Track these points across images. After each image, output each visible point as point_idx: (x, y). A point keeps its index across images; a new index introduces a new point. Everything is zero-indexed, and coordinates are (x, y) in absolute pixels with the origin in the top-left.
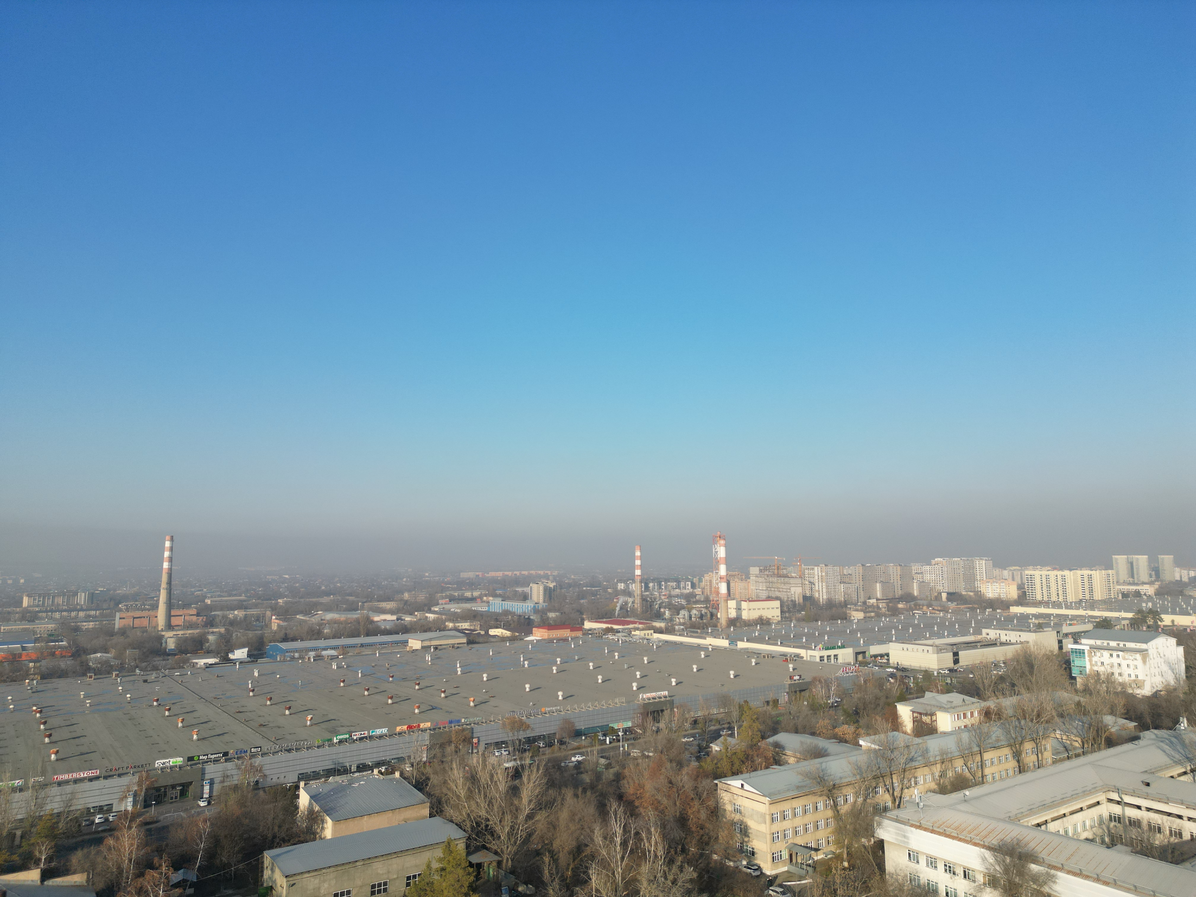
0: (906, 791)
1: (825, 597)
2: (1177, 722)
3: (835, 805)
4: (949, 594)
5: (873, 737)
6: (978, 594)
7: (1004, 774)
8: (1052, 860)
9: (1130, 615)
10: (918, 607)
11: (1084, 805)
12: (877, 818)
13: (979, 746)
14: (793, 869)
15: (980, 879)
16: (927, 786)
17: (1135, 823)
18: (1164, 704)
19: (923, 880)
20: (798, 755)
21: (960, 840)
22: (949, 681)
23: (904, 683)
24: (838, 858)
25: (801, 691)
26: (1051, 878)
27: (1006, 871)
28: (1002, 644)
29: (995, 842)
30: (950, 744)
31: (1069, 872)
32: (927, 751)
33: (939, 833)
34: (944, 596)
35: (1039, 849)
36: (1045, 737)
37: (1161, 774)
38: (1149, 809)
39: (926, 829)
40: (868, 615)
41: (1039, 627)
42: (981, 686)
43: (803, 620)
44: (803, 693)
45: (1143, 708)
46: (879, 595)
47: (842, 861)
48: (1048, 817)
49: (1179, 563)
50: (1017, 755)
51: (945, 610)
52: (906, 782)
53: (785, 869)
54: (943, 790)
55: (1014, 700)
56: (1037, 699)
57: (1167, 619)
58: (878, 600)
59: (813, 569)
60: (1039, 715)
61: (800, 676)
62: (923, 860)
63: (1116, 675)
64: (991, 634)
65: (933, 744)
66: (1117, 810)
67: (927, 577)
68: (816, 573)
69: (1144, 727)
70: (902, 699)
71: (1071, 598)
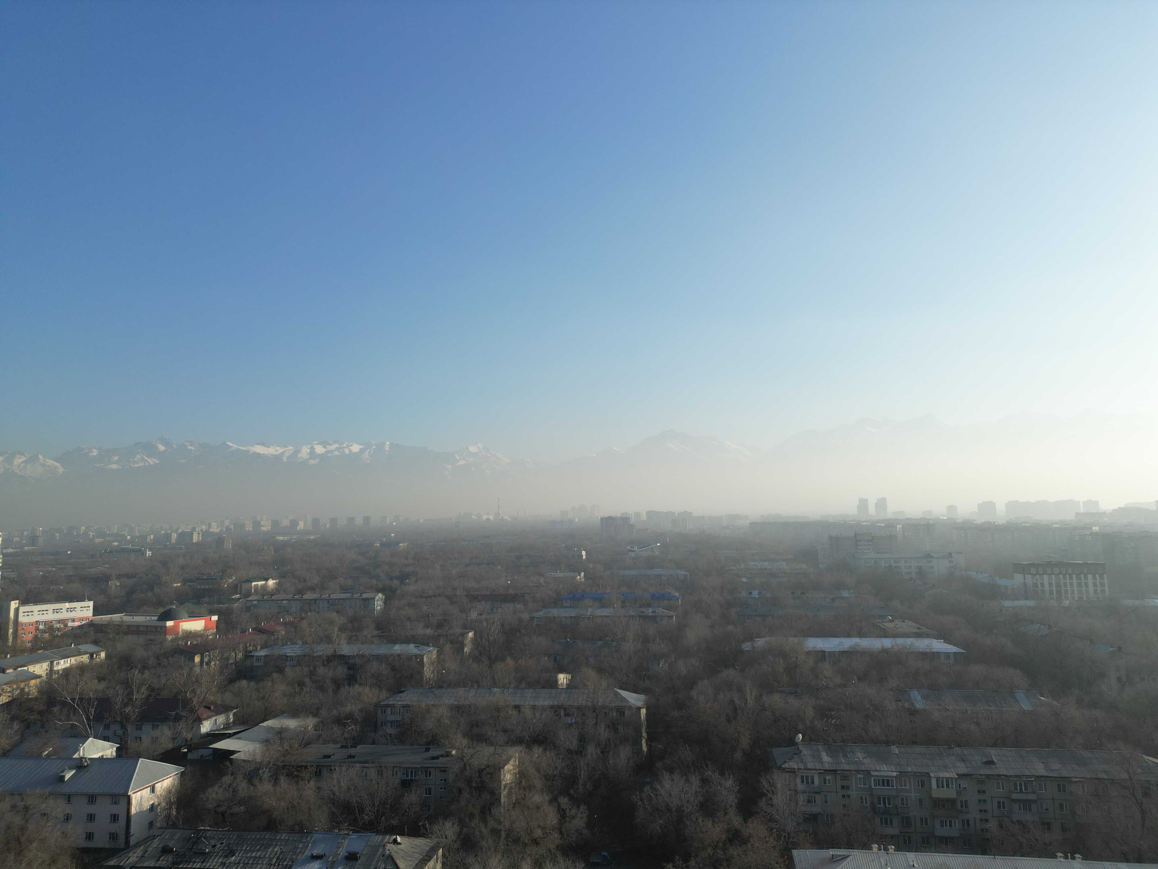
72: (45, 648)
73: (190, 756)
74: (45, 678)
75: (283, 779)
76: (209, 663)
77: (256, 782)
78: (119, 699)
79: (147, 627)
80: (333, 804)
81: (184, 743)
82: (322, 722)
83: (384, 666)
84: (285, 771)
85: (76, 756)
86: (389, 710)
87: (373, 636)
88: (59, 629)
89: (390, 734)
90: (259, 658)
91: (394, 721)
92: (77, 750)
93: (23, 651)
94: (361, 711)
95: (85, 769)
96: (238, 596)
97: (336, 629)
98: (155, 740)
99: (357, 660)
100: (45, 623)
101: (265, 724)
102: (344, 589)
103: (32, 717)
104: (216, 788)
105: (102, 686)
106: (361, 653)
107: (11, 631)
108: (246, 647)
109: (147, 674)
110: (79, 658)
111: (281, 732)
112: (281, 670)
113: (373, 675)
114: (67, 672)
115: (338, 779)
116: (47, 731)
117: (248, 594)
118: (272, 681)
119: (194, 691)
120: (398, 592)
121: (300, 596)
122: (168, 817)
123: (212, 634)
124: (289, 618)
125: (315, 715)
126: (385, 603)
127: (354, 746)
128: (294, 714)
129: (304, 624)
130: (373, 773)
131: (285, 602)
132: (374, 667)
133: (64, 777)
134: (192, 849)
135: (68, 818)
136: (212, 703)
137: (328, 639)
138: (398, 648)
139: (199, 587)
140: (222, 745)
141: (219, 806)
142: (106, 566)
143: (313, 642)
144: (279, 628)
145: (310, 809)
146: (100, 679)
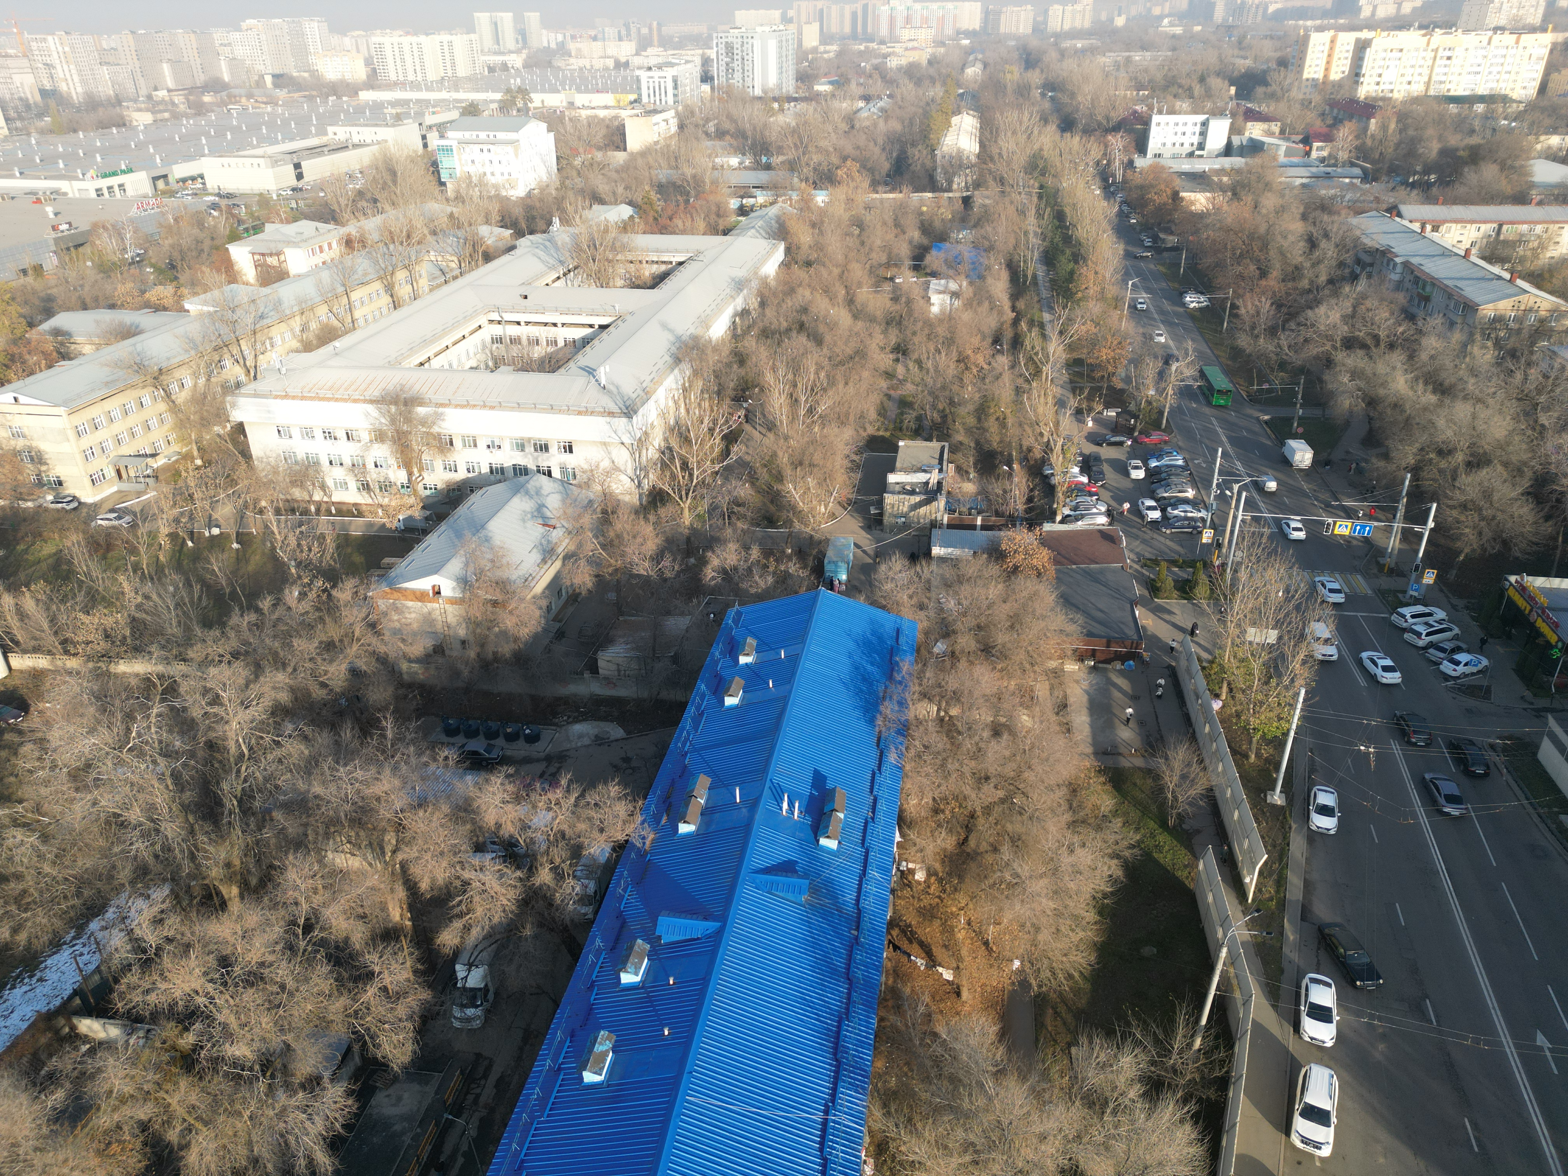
0: (261, 357)
1: (80, 90)
2: (550, 223)
3: (168, 395)
4: (275, 76)
5: (203, 296)
6: (314, 73)
7: (377, 313)
8: (440, 398)
9: (498, 96)
10: (233, 99)
11: (466, 332)
12: (228, 398)
13: (344, 285)
14: (125, 486)
15: (365, 437)
16: (287, 346)
17: (515, 341)
18: (538, 205)
19: (301, 455)
20: (97, 340)
21: (337, 400)
22: (294, 205)
23: (233, 216)
24: (187, 457)
25: (77, 246)
26: (439, 416)
27: (393, 421)
28: (355, 146)
29: (377, 393)
30: (308, 289)
31: (456, 406)
32: (280, 302)
33: (311, 399)
34: (268, 79)
35: (424, 390)
36: (418, 261)
37: (537, 284)
38: (527, 323)
39: (294, 398)
40: (159, 116)
41: (398, 118)
42: (335, 207)
43: (51, 132)
44: (80, 249)
45: (518, 212)
46: (171, 84)
47: (193, 459)
48: (431, 354)
49: (546, 24)
50: (390, 289)
51: (273, 102)
52: (259, 346)
53: (115, 489)
54: (307, 347)
55: (378, 220)
56: (405, 216)
57: (537, 99)
58: (169, 91)
59: (45, 40)
60: (408, 237)
61: (70, 224)
62: (296, 433)
63: (489, 176)
64: (339, 133)
65: (285, 292)
66: (498, 330)
67: (240, 52)
68: (53, 48)
69: (519, 234)
70: (234, 237)
71: (432, 76)
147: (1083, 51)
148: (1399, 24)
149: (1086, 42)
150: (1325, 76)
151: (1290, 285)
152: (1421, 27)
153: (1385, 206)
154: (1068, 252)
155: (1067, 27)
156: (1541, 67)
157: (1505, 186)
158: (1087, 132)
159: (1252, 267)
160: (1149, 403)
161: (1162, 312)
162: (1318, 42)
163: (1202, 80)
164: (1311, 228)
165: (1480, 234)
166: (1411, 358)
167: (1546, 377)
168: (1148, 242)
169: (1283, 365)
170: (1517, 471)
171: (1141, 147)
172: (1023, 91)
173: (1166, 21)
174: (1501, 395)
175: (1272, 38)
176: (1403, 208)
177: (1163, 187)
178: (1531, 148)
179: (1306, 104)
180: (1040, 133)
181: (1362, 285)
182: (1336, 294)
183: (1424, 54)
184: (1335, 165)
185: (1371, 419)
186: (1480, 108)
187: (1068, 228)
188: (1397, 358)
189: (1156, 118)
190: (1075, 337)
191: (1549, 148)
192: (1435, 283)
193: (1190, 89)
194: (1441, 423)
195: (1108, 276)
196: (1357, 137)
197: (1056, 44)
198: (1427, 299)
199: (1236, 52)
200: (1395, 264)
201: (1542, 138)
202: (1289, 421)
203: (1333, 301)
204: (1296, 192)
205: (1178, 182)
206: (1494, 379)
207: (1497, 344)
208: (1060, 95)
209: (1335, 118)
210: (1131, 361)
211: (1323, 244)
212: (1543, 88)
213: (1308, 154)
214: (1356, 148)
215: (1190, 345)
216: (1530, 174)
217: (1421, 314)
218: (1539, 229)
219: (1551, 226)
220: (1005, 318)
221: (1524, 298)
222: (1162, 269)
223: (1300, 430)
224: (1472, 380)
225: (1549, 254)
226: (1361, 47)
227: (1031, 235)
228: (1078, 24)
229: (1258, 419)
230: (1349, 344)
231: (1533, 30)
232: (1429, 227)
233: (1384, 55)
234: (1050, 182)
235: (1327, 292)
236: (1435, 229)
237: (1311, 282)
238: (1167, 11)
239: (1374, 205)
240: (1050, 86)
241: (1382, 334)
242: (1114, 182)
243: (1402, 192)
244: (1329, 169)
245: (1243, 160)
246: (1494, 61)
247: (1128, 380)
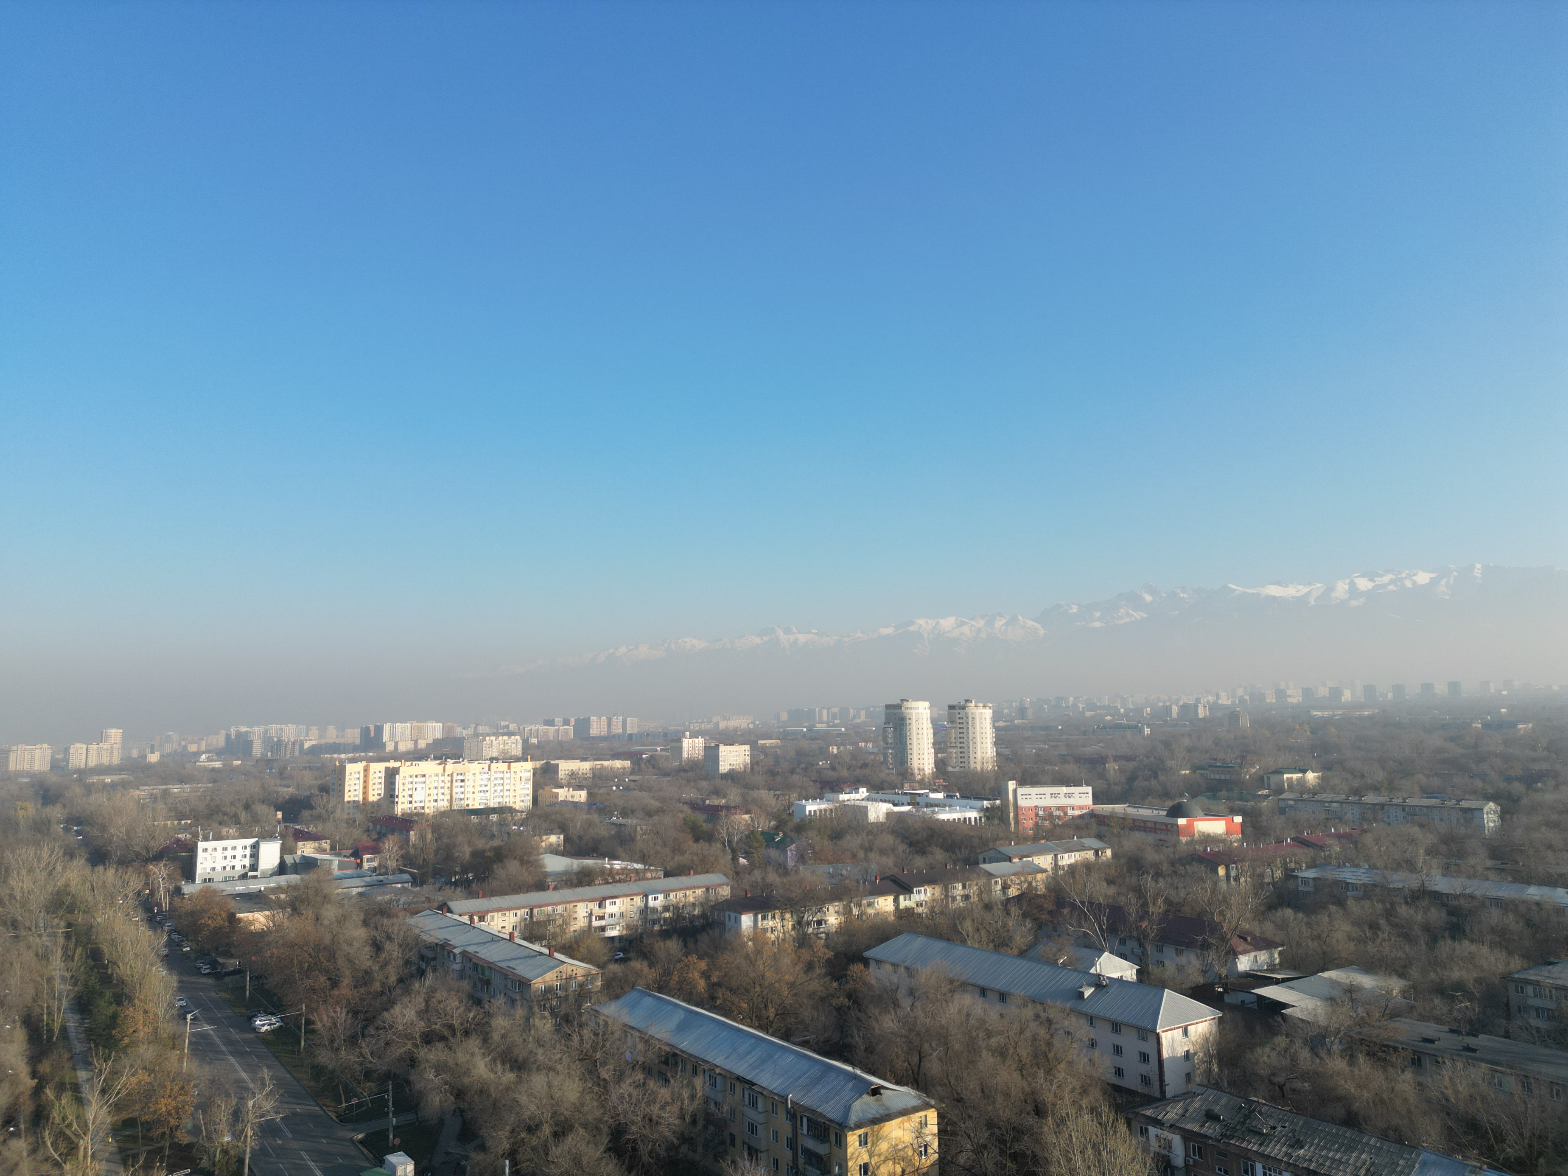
72: (1046, 838)
73: (1227, 999)
74: (1050, 873)
75: (1361, 1059)
76: (1236, 879)
77: (1323, 1054)
78: (1133, 910)
79: (1155, 823)
80: (1448, 1114)
81: (1217, 980)
82: (1414, 987)
83: (1511, 916)
84: (1364, 1048)
85: (1092, 971)
86: (1530, 990)
87: (1487, 869)
88: (1059, 817)
89: (1538, 1030)
90: (1305, 881)
91: (1543, 1009)
92: (1093, 964)
93: (1026, 839)
94: (1479, 981)
95: (1105, 990)
96: (1265, 792)
97: (1422, 851)
98: (1180, 969)
99: (1462, 902)
100: (1045, 809)
101: (1326, 974)
102: (1427, 792)
103: (1043, 917)
104: (1267, 1050)
105: (1112, 891)
106: (1468, 891)
107: (1012, 815)
108: (1285, 863)
109: (1162, 883)
110: (1083, 853)
111: (1351, 990)
112: (1341, 903)
113: (1492, 928)
114: (1072, 869)
115: (1451, 1079)
116: (1059, 936)
117: (1280, 790)
118: (1329, 916)
119: (1221, 913)
120: (1525, 801)
121: (1357, 798)
122: (1209, 1071)
123: (1237, 841)
124: (1344, 829)
125: (1402, 976)
126: (1502, 817)
127: (1474, 1033)
128: (1369, 966)
129: (1368, 839)
130: (1512, 1084)
131: (1334, 805)
132: (1494, 916)
133: (1083, 993)
134: (1243, 1123)
135: (1093, 1044)
136: (1250, 933)
137: (1410, 865)
138: (1534, 892)
139: (1212, 777)
140: (1269, 992)
141: (1273, 1074)
142: (1101, 745)
143: (1386, 868)
144: (1330, 841)
145: (1409, 1112)
146: (1110, 882)
147: (113, 785)
148: (417, 756)
149: (116, 778)
150: (364, 799)
151: (362, 990)
152: (435, 758)
153: (436, 905)
154: (108, 994)
155: (92, 763)
156: (530, 785)
157: (526, 877)
158: (124, 862)
159: (322, 979)
160: (225, 1152)
161: (229, 1042)
162: (354, 771)
163: (247, 807)
164: (374, 933)
165: (518, 919)
166: (486, 1040)
167: (596, 1034)
168: (206, 969)
169: (368, 1075)
170: (594, 1129)
171: (189, 872)
172: (41, 827)
173: (204, 757)
174: (566, 1059)
175: (311, 768)
176: (451, 904)
177: (216, 911)
178: (538, 847)
179: (351, 822)
180: (64, 868)
181: (430, 979)
182: (407, 992)
183: (443, 778)
184: (386, 873)
185: (462, 1111)
186: (494, 817)
187: (106, 967)
188: (474, 1044)
189: (201, 845)
190: (124, 1093)
191: (551, 844)
192: (491, 967)
193: (236, 815)
194: (524, 1099)
195: (160, 1013)
196: (401, 848)
197: (80, 780)
198: (488, 982)
199: (278, 782)
200: (455, 955)
201: (544, 838)
202: (382, 1135)
203: (406, 1000)
204: (354, 901)
205: (232, 904)
206: (558, 1046)
207: (553, 1014)
208: (87, 829)
209: (379, 833)
210: (197, 1107)
211: (388, 946)
212: (535, 800)
213: (360, 865)
214: (402, 856)
215: (266, 1073)
216: (543, 866)
217: (485, 997)
218: (560, 908)
219: (568, 906)
220: (21, 1089)
221: (563, 968)
222: (224, 995)
223: (397, 1141)
224: (540, 1051)
225: (572, 929)
226: (391, 775)
227: (57, 982)
228: (105, 760)
229: (352, 1140)
230: (428, 1038)
231: (518, 760)
232: (476, 918)
233: (411, 780)
234: (80, 919)
235: (398, 991)
236: (482, 919)
237: (383, 984)
238: (203, 748)
239: (426, 905)
240: (75, 820)
241: (456, 1023)
242: (160, 911)
243: (448, 891)
244: (381, 878)
245: (298, 877)
246: (496, 782)
247: (196, 1130)
